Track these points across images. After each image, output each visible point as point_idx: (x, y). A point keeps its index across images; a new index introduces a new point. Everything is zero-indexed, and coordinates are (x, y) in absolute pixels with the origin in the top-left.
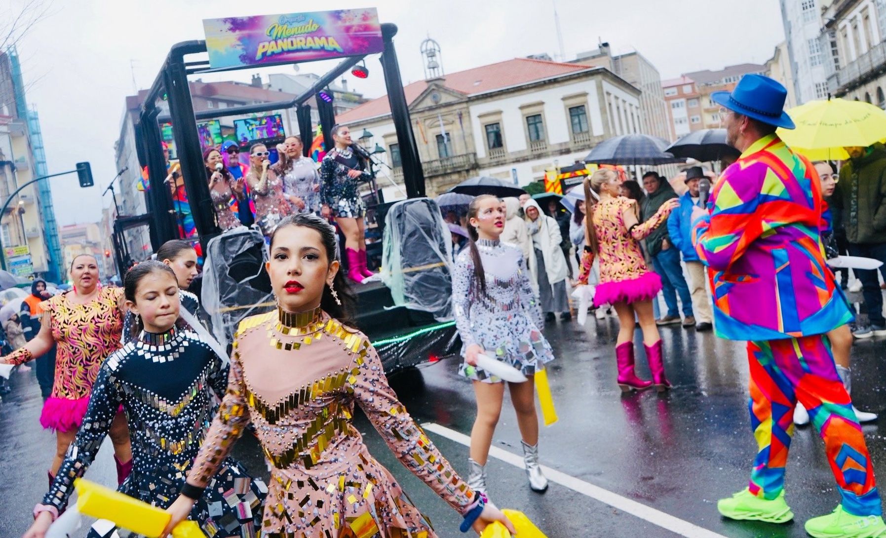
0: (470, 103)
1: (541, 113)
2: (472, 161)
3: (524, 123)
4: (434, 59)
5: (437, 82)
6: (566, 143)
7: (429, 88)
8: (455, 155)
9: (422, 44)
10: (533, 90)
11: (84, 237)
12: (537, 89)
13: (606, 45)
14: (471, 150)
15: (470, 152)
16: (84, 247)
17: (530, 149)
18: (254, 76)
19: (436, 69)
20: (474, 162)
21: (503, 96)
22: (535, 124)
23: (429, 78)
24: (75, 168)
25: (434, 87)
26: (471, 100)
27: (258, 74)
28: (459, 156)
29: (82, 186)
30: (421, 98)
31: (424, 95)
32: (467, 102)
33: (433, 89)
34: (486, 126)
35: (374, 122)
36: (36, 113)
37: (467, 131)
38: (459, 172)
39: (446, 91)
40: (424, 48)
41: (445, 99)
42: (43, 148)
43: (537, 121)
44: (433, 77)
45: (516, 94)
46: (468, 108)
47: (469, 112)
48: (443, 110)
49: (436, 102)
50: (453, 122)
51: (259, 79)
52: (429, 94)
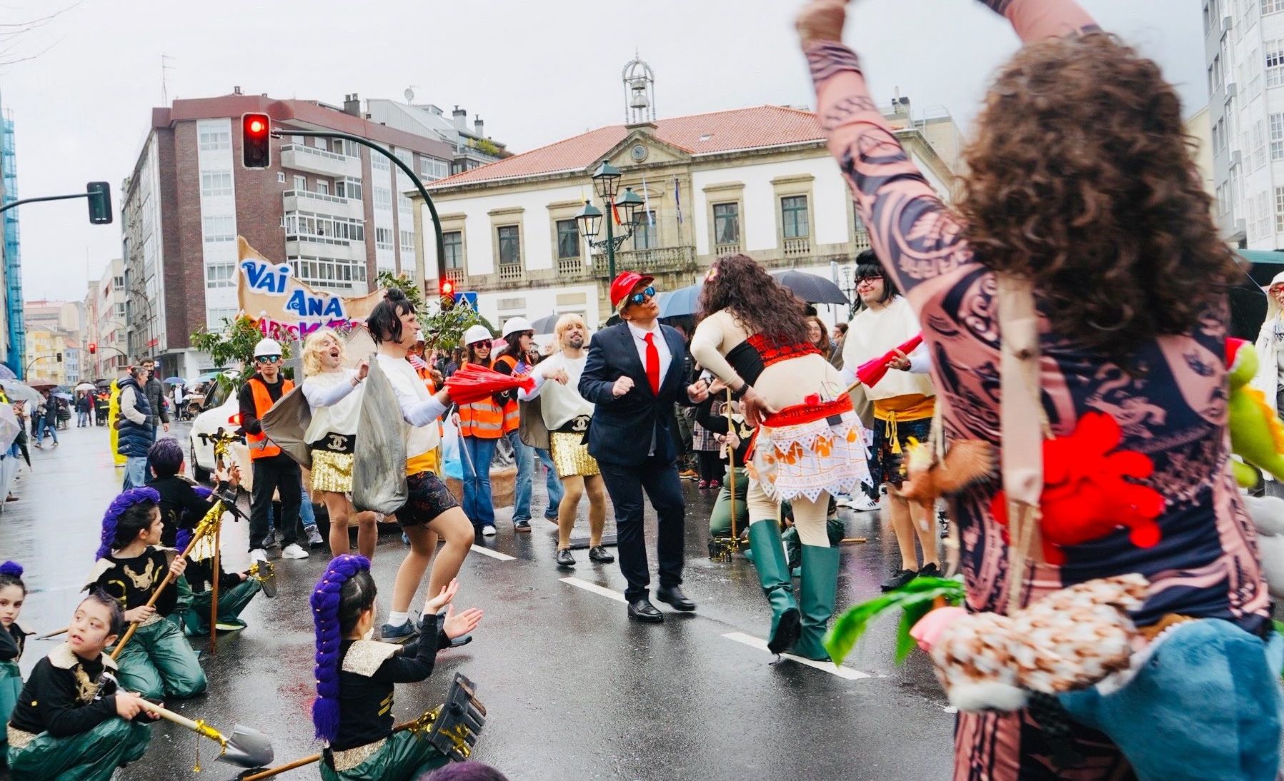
0: (693, 168)
1: (808, 195)
2: (688, 259)
3: (776, 208)
4: (643, 92)
5: (643, 129)
6: (841, 245)
7: (630, 137)
8: (660, 246)
9: (627, 68)
10: (797, 156)
11: (56, 321)
12: (803, 155)
13: (904, 101)
14: (687, 241)
15: (686, 244)
16: (54, 337)
17: (783, 249)
18: (348, 97)
19: (644, 109)
20: (690, 261)
21: (748, 162)
22: (796, 210)
23: (631, 123)
24: (85, 191)
25: (638, 137)
26: (695, 163)
27: (355, 95)
28: (668, 249)
29: (93, 221)
30: (616, 151)
31: (621, 148)
32: (689, 165)
33: (637, 140)
34: (714, 206)
35: (537, 183)
36: (11, 124)
37: (685, 212)
38: (664, 274)
39: (657, 143)
40: (628, 75)
41: (654, 156)
42: (15, 176)
43: (799, 205)
44: (638, 122)
45: (770, 159)
46: (689, 175)
47: (690, 182)
48: (650, 174)
49: (640, 161)
50: (663, 193)
51: (356, 102)
52: (629, 146)
